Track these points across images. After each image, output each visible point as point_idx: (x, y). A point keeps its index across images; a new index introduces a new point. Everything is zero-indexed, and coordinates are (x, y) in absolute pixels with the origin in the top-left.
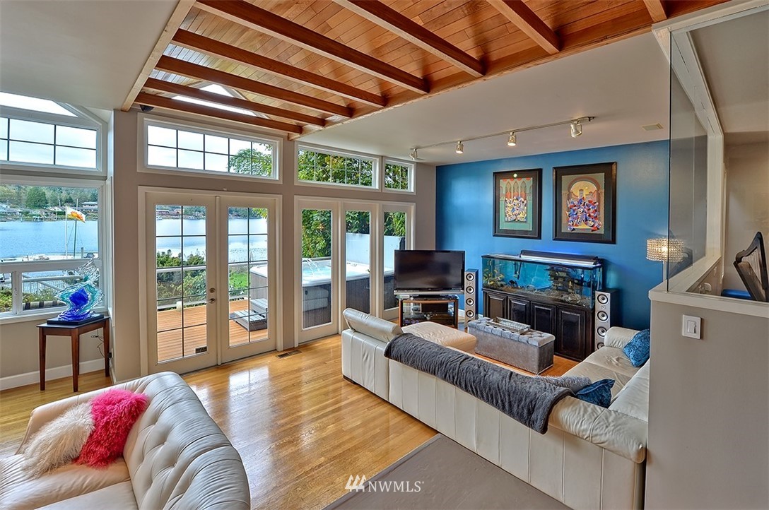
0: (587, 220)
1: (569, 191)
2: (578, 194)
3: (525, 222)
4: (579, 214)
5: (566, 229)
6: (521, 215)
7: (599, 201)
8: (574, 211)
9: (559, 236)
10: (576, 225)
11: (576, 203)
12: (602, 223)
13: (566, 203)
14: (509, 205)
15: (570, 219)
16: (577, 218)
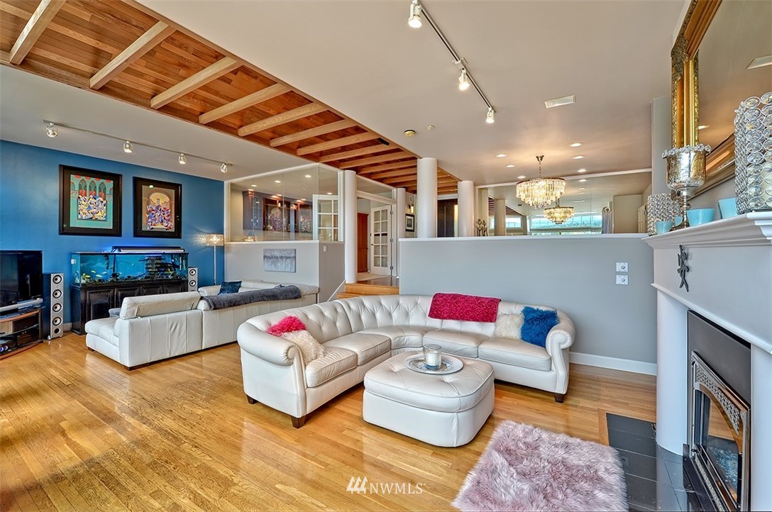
0: (162, 222)
1: (149, 198)
2: (155, 202)
3: (105, 221)
4: (156, 217)
5: (146, 227)
6: (99, 214)
7: (171, 209)
8: (153, 214)
9: (138, 232)
10: (154, 225)
11: (154, 208)
12: (173, 224)
13: (145, 208)
14: (83, 203)
15: (150, 220)
16: (155, 220)
